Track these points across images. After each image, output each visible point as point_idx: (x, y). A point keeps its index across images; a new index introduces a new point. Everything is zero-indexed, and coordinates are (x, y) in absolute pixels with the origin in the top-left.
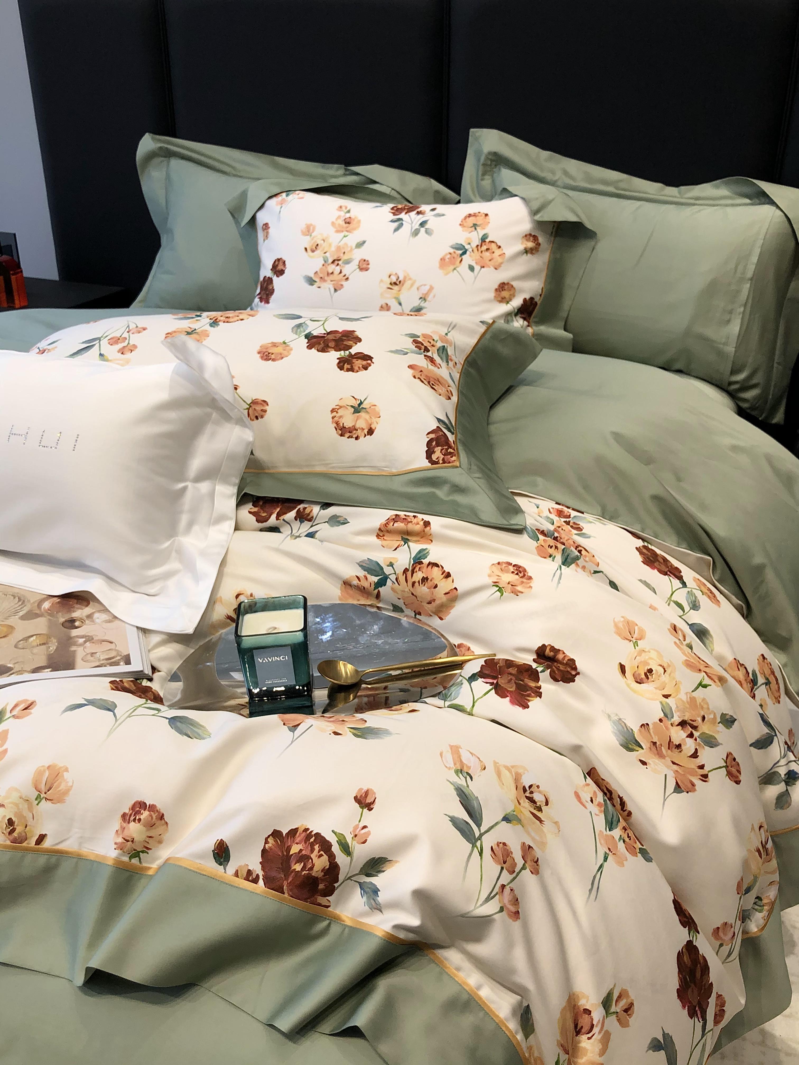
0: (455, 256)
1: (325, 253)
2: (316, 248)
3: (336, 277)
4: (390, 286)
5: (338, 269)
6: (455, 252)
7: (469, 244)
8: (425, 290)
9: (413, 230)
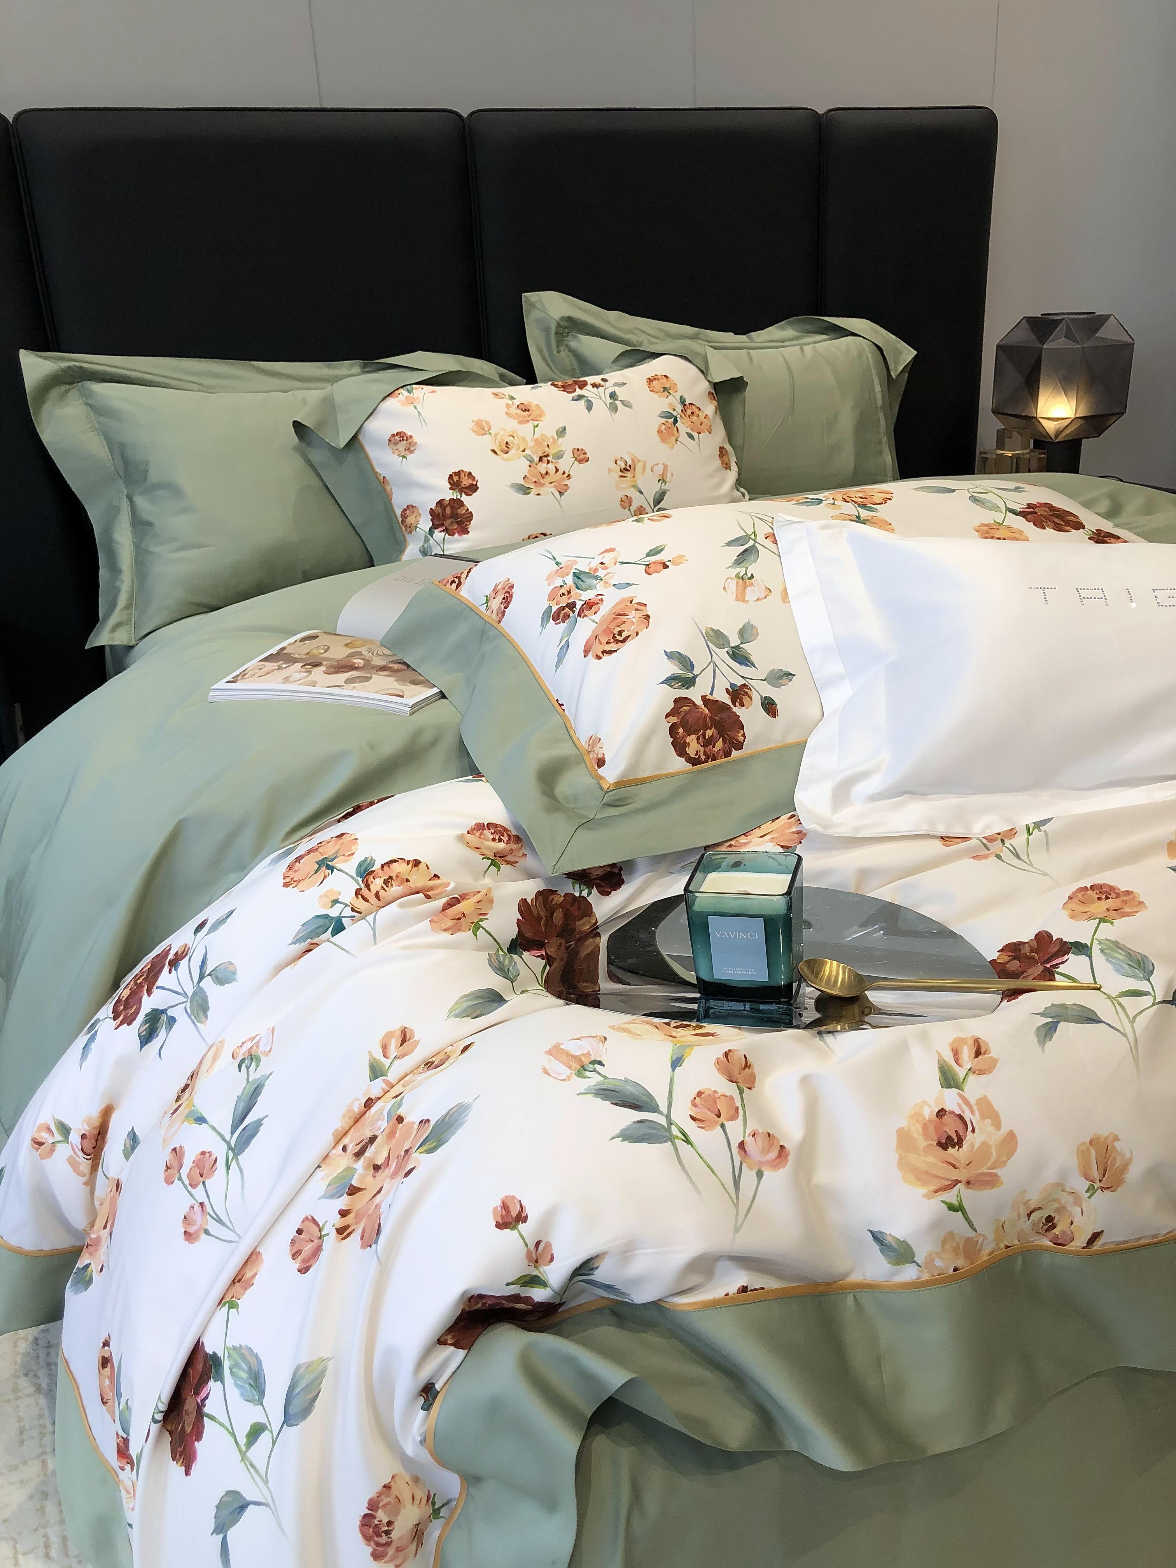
0: (670, 426)
1: (524, 451)
2: (507, 447)
3: (553, 477)
4: (623, 474)
5: (551, 468)
6: (667, 422)
7: (674, 410)
8: (659, 469)
9: (608, 405)
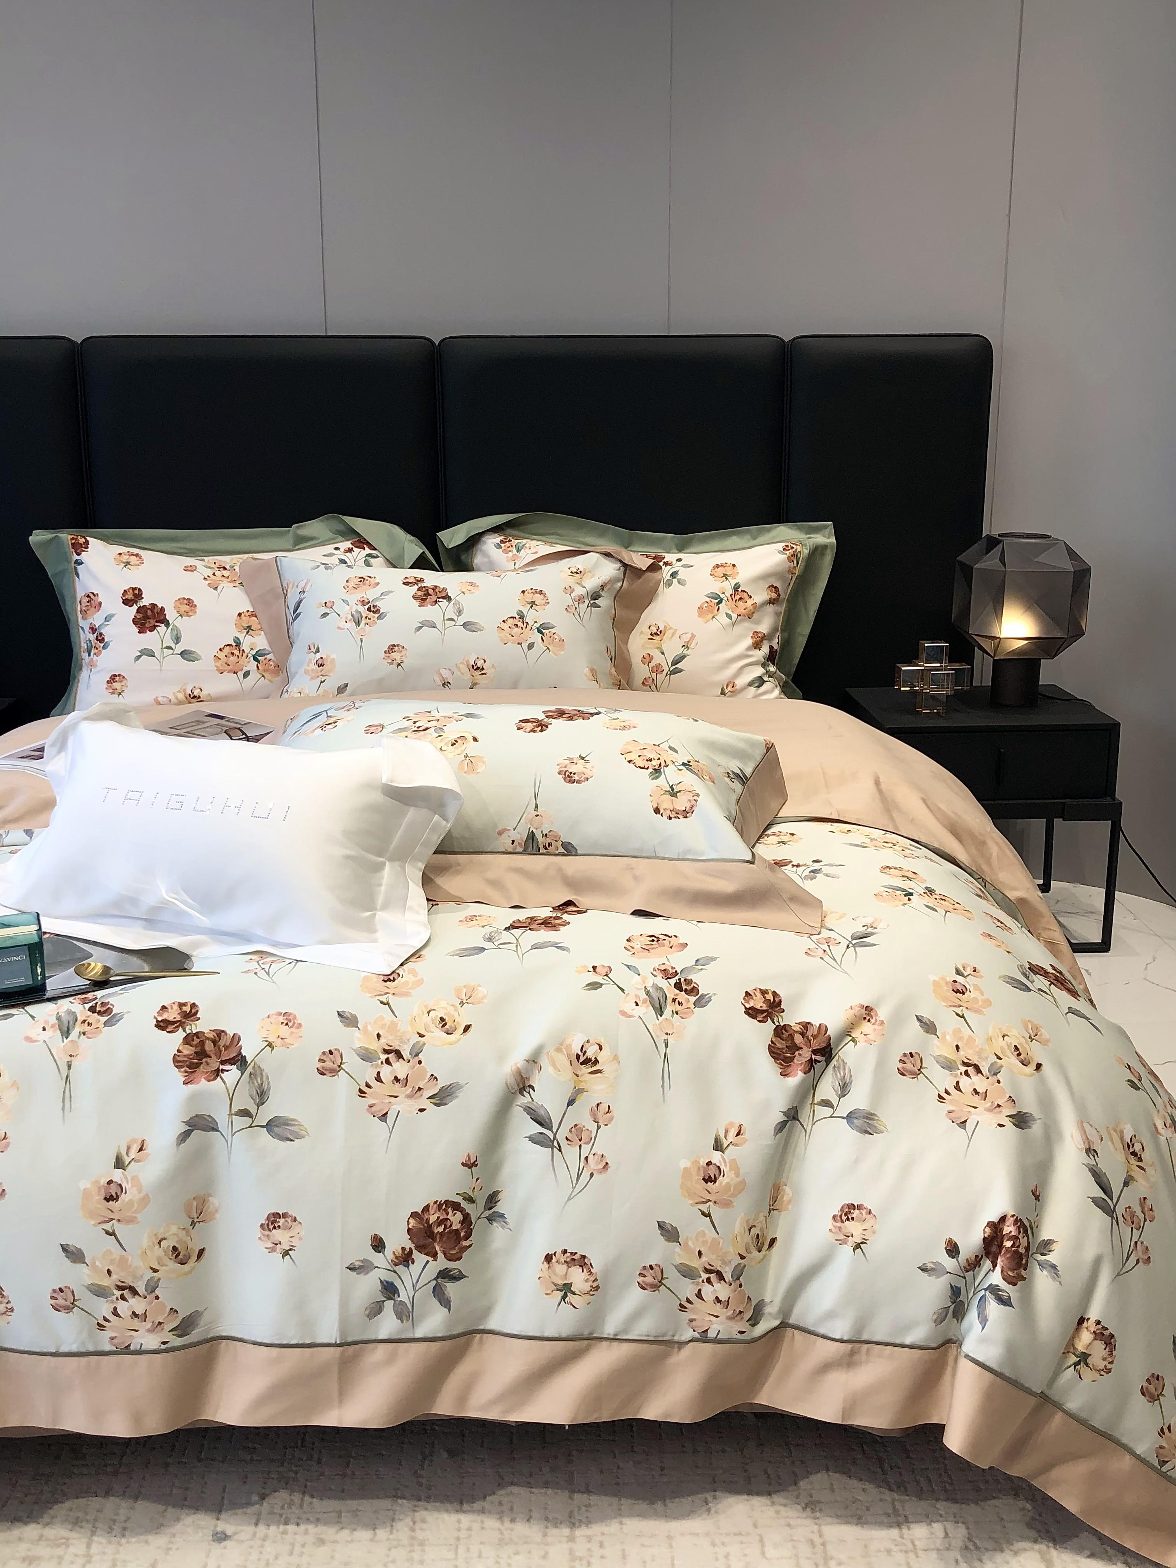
7: (723, 593)
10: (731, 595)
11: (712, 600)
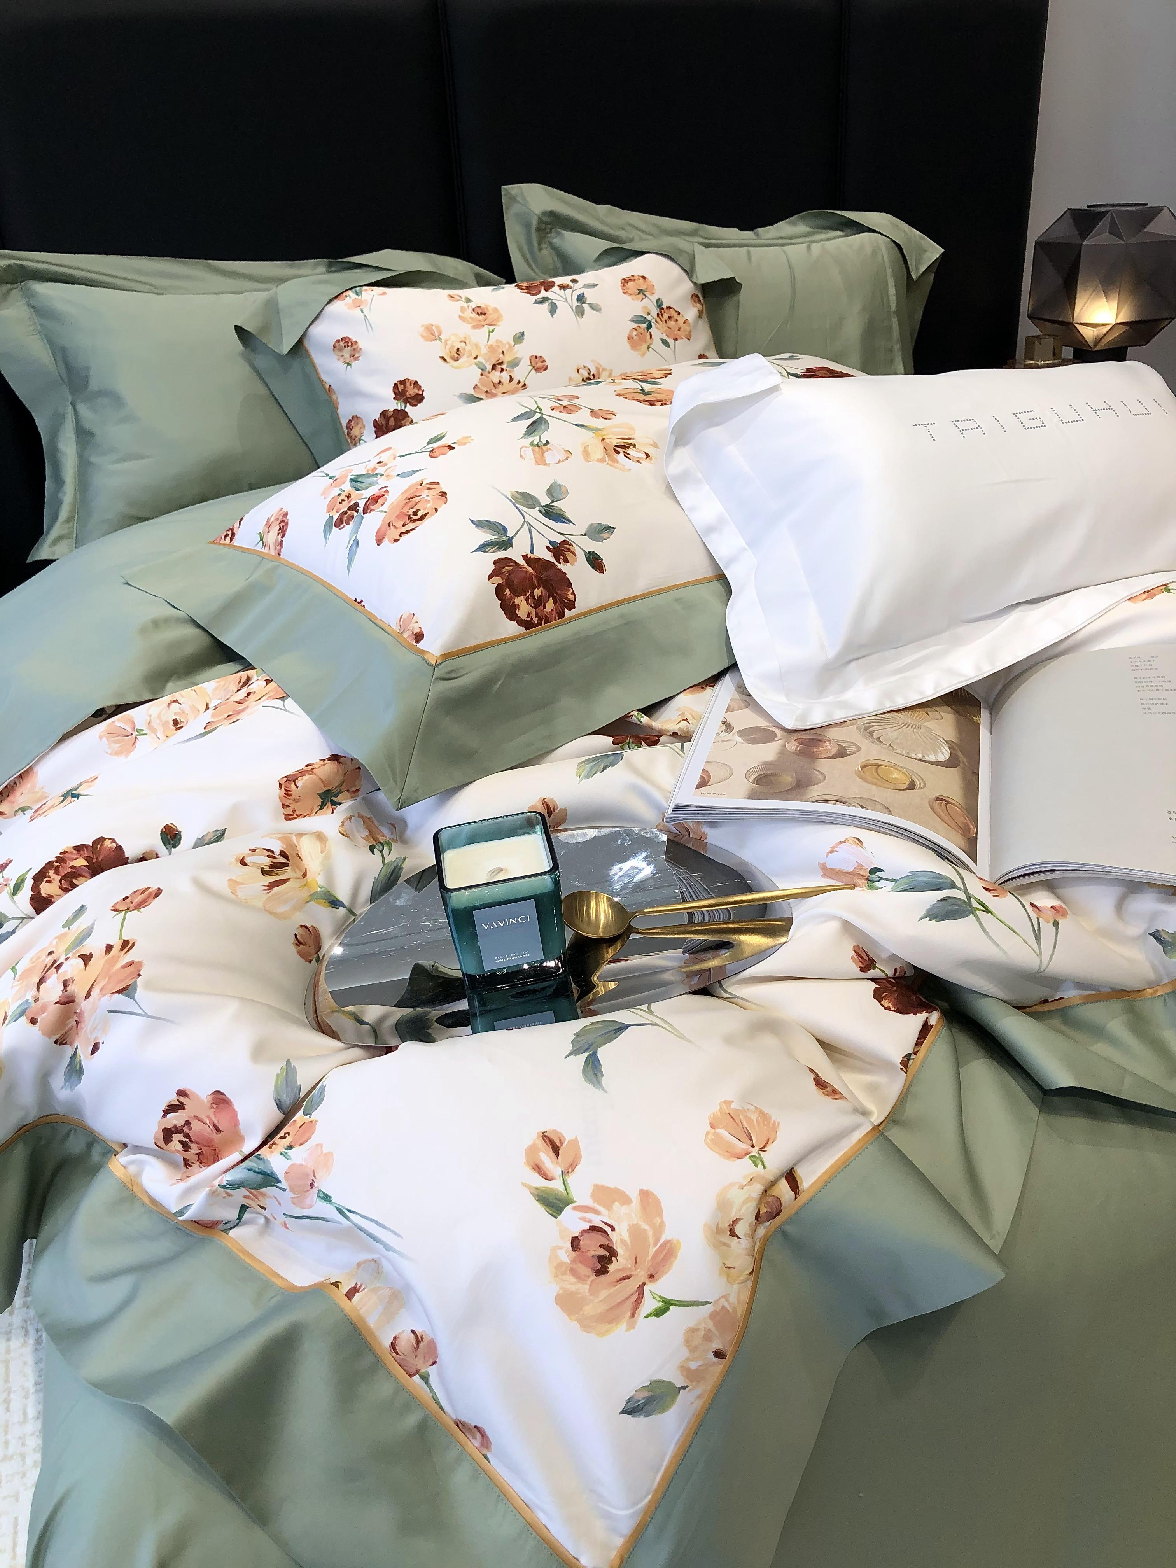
0: (642, 330)
1: (476, 358)
2: (457, 353)
3: (507, 386)
5: (505, 376)
6: (639, 327)
7: (649, 314)
9: (574, 309)
10: (658, 315)
11: (640, 325)
